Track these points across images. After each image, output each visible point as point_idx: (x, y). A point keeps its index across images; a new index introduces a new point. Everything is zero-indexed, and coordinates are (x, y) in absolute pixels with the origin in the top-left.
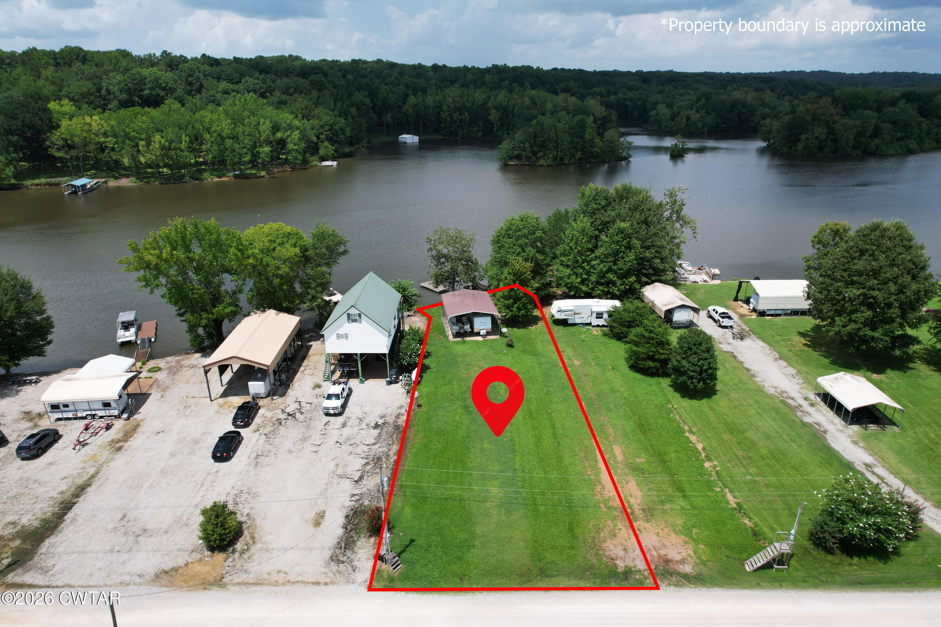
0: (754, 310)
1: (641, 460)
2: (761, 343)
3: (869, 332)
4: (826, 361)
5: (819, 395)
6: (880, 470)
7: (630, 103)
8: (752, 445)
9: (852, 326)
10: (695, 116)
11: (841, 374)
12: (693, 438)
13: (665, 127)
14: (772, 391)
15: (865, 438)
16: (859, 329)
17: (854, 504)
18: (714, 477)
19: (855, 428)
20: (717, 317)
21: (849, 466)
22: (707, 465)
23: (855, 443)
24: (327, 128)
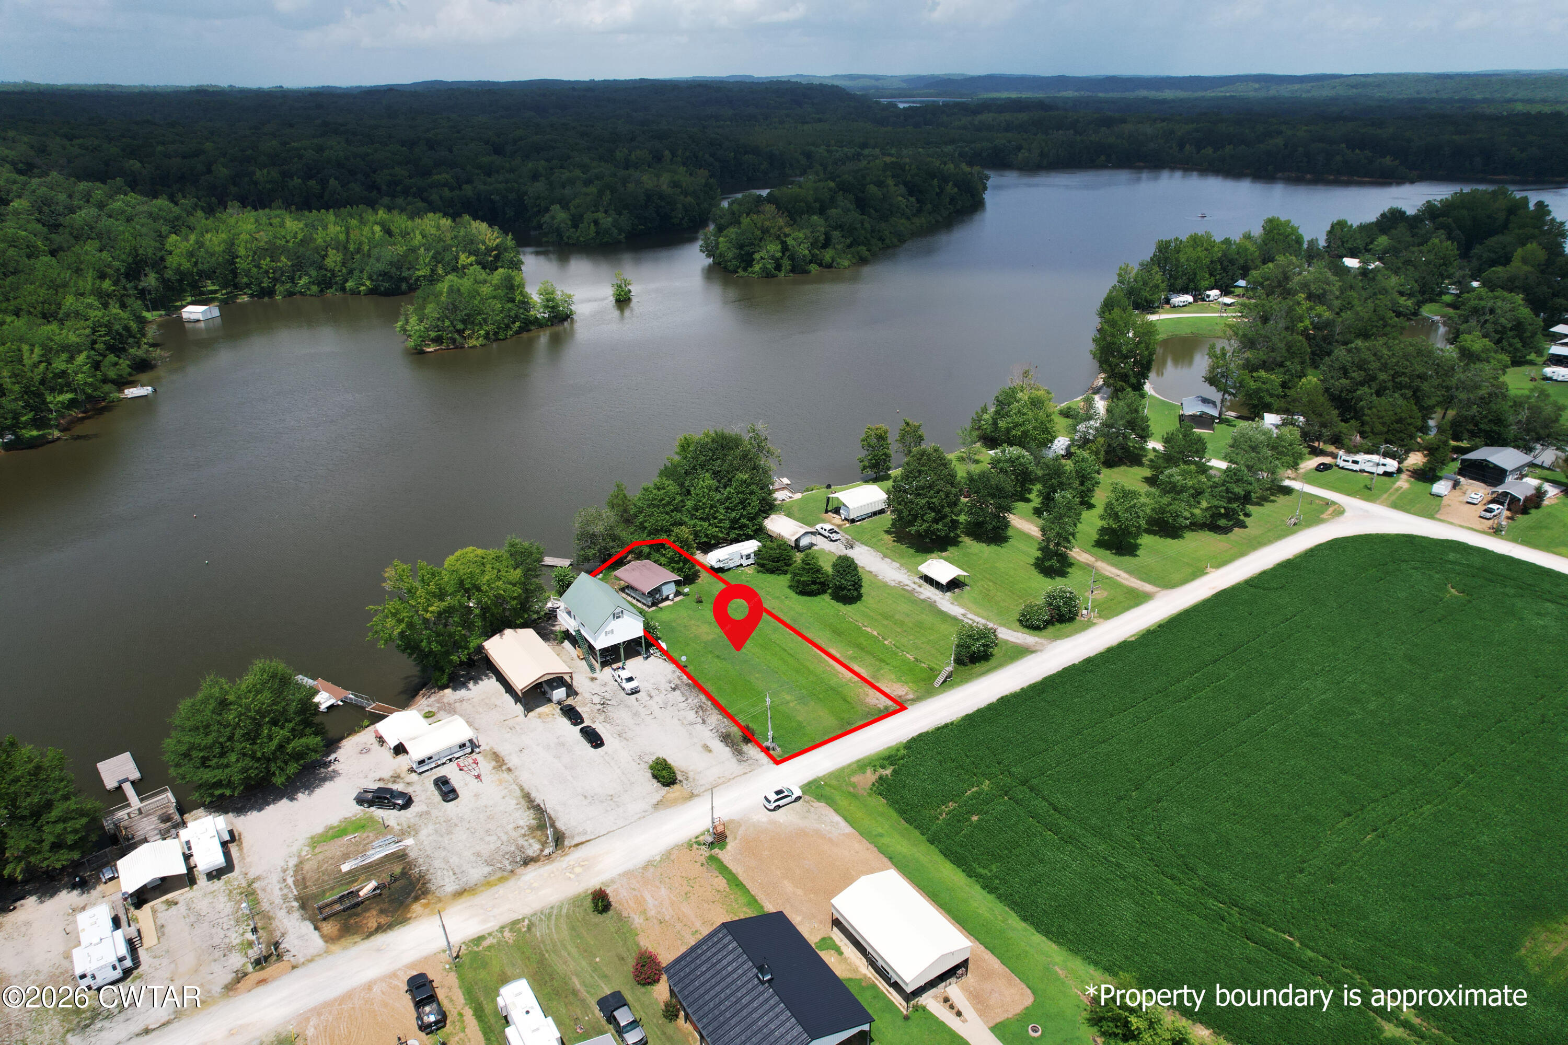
0: (846, 519)
1: (850, 653)
2: (866, 548)
3: (936, 526)
4: (912, 551)
5: (921, 578)
6: (970, 616)
7: (498, 198)
8: (902, 624)
9: (925, 526)
10: (607, 221)
11: (930, 561)
12: (869, 630)
13: (568, 238)
14: (893, 584)
15: (956, 599)
16: (930, 526)
17: (970, 636)
18: (894, 648)
19: (948, 594)
20: (827, 534)
21: (955, 619)
22: (886, 642)
23: (952, 603)
24: (103, 331)
